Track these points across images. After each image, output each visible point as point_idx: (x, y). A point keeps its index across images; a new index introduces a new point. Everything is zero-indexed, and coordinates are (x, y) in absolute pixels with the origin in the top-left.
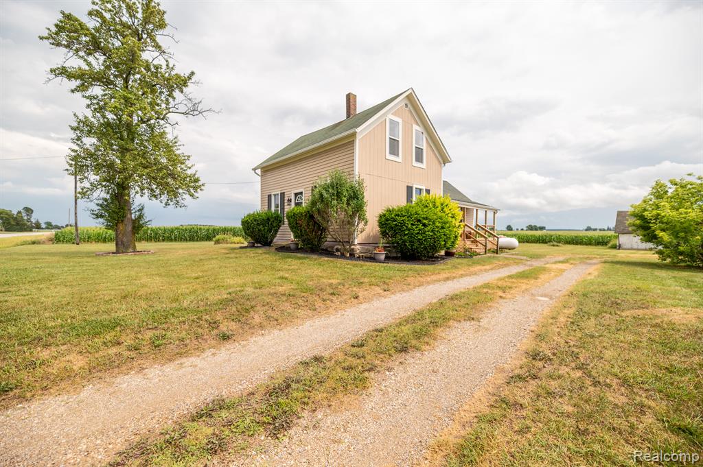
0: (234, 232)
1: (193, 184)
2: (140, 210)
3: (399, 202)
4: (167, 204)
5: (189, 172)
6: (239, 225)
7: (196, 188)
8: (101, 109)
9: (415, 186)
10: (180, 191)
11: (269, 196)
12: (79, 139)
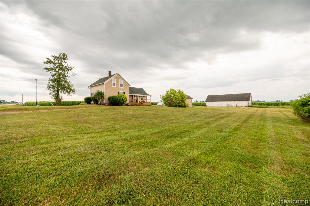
0: (83, 102)
1: (74, 91)
2: (62, 97)
3: (116, 94)
4: (67, 95)
5: (73, 88)
6: (84, 101)
7: (74, 92)
8: (53, 76)
9: (120, 92)
10: (70, 92)
11: (92, 93)
12: (49, 82)
